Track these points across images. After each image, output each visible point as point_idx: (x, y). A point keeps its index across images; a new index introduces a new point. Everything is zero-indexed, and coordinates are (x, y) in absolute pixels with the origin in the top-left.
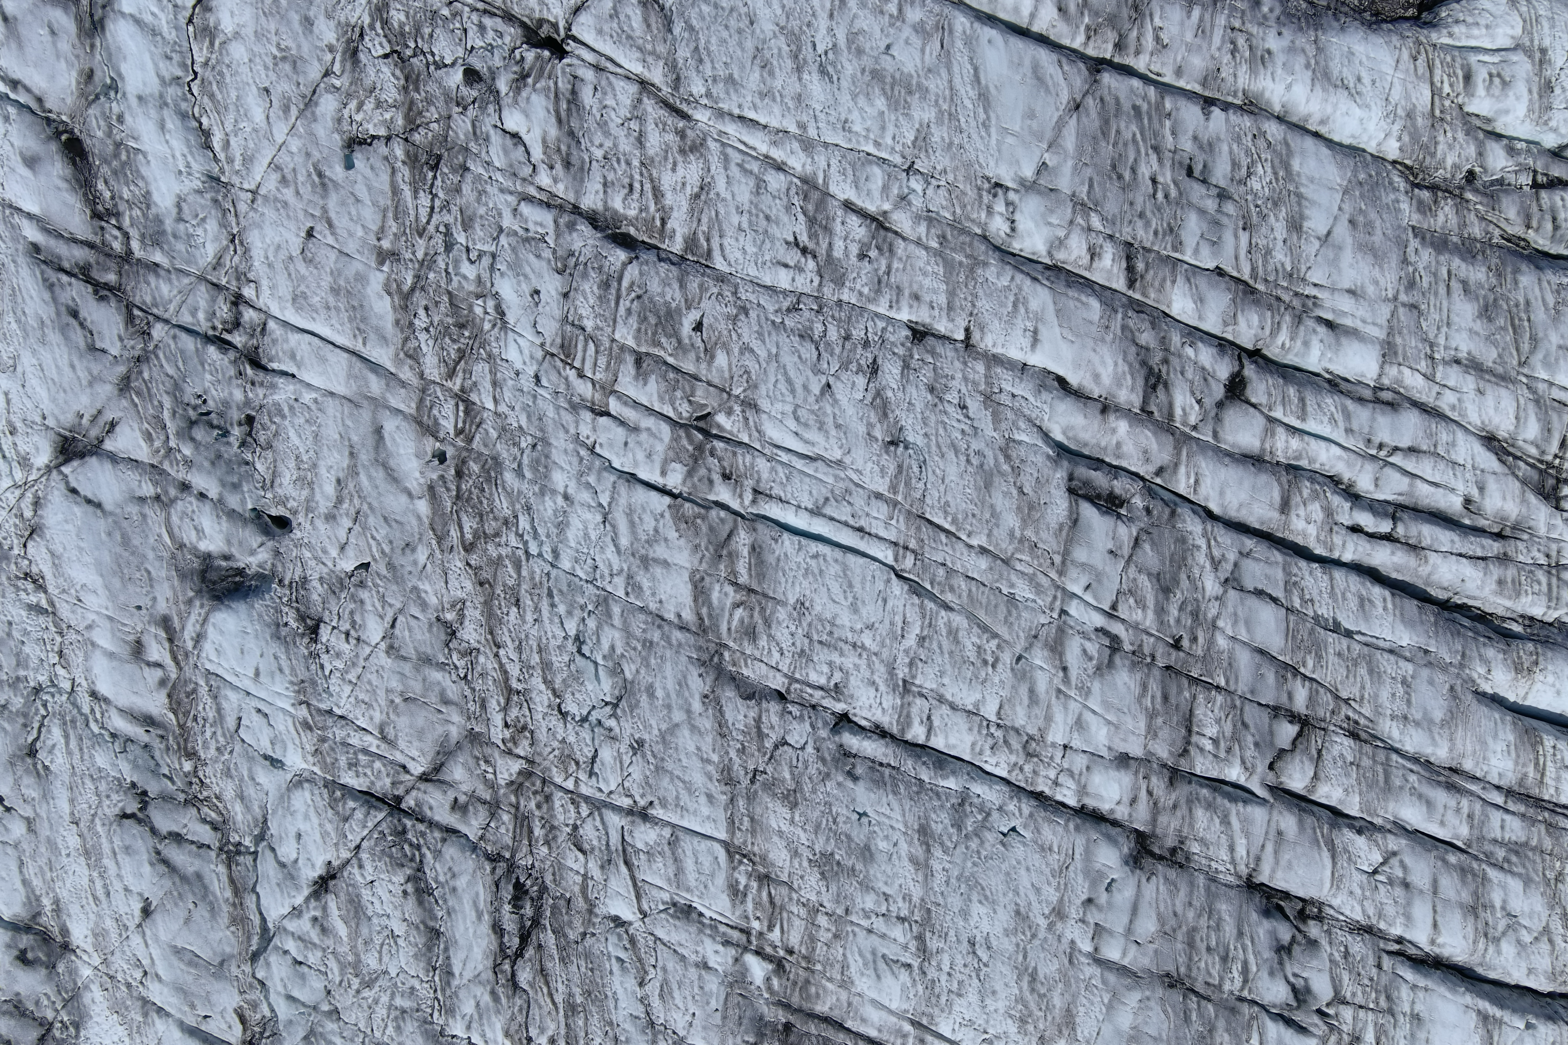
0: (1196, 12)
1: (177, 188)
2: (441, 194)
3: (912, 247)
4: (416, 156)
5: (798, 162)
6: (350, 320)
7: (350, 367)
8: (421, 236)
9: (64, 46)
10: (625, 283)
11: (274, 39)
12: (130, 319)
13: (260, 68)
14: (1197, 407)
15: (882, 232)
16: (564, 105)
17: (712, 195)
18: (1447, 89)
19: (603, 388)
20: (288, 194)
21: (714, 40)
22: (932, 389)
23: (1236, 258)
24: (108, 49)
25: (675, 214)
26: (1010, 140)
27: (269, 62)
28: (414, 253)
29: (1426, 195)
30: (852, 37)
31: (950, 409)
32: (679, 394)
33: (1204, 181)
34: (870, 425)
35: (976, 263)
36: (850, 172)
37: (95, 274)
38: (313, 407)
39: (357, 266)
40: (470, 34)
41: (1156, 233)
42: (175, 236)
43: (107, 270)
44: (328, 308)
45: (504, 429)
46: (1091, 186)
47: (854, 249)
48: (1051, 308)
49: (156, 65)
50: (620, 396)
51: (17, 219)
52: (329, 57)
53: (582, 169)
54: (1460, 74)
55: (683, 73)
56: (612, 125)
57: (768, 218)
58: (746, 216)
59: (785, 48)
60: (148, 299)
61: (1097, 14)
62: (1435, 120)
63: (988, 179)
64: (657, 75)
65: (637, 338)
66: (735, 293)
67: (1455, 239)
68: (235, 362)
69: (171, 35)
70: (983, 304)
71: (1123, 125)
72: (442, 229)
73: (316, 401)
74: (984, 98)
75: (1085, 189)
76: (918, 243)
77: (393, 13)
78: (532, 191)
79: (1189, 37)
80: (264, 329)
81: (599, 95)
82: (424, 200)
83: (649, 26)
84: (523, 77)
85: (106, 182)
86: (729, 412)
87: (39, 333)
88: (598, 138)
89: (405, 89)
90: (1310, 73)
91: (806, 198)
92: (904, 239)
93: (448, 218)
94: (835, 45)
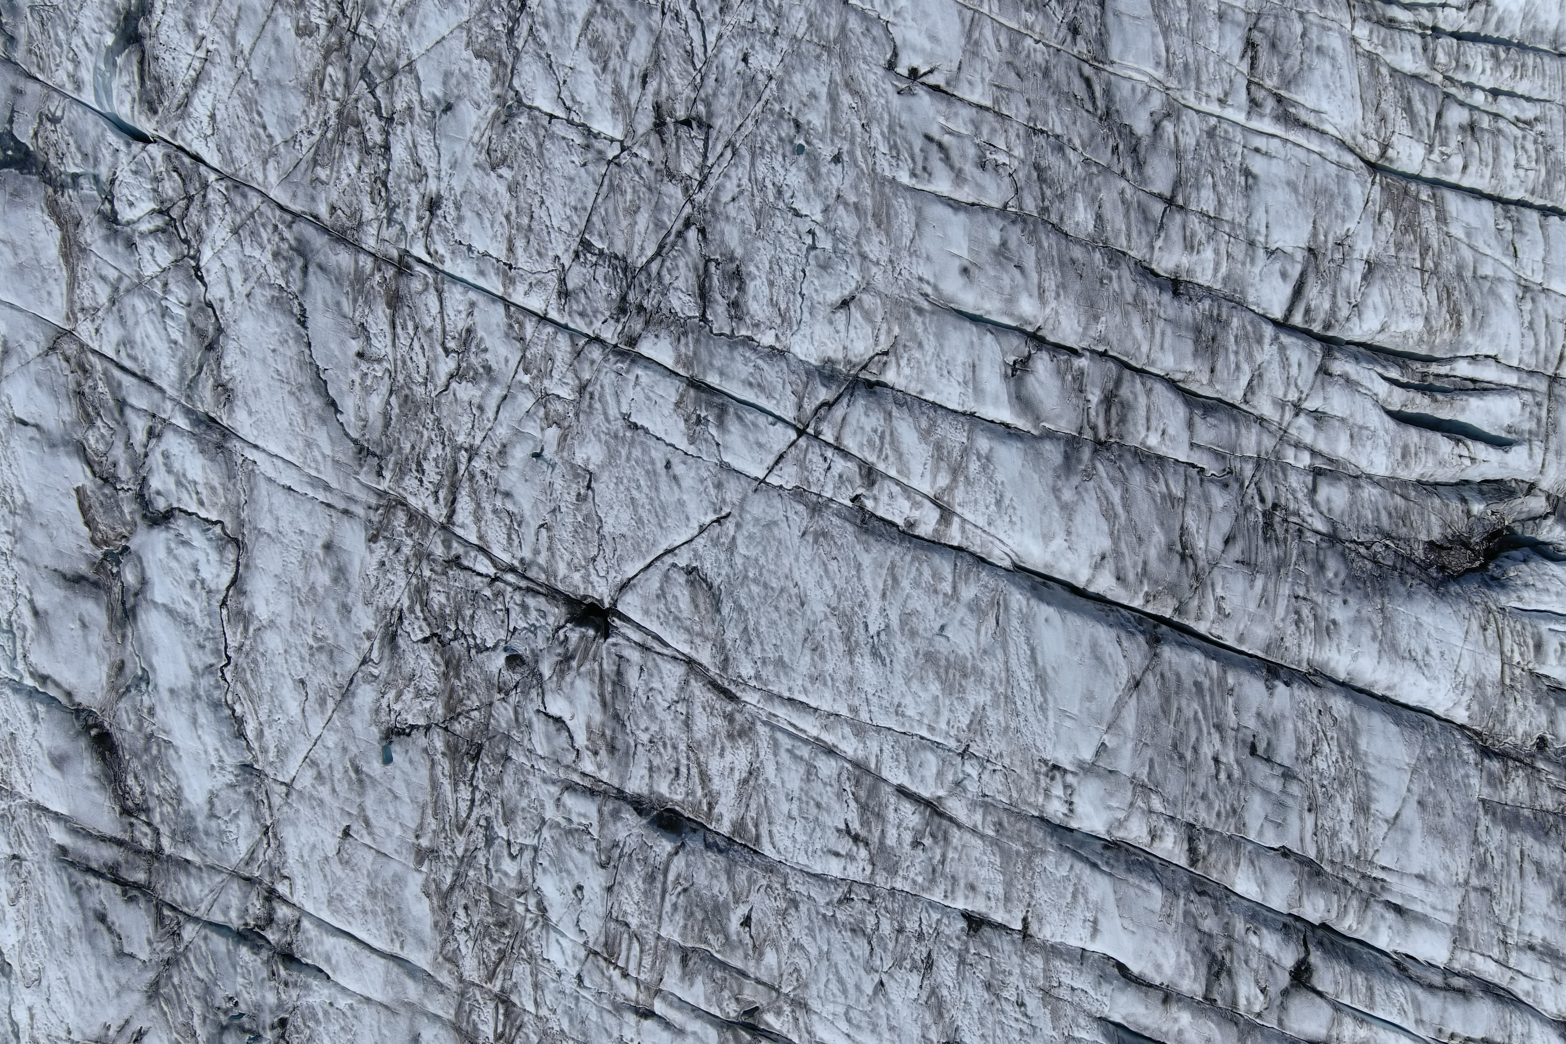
0: (1259, 583)
1: (209, 784)
2: (482, 787)
3: (967, 836)
4: (456, 747)
5: (849, 746)
6: (388, 923)
7: (387, 972)
8: (460, 831)
9: (95, 640)
10: (671, 877)
11: (311, 629)
12: (160, 920)
13: (296, 659)
14: (1261, 997)
15: (936, 819)
16: (609, 688)
17: (761, 781)
18: (1517, 658)
19: (647, 988)
20: (324, 792)
21: (763, 621)
22: (988, 986)
23: (1302, 840)
24: (139, 639)
25: (722, 800)
26: (1068, 723)
27: (305, 652)
28: (453, 850)
29: (1495, 766)
30: (906, 617)
31: (1008, 1008)
32: (726, 994)
33: (1268, 760)
34: (925, 1027)
35: (1035, 851)
36: (903, 757)
37: (124, 874)
38: (349, 1013)
39: (395, 867)
40: (513, 615)
41: (1219, 815)
42: (207, 833)
43: (135, 868)
44: (365, 912)
45: (545, 1033)
46: (1151, 767)
47: (908, 837)
48: (1111, 898)
49: (188, 656)
50: (666, 997)
51: (44, 822)
52: (367, 644)
53: (627, 753)
54: (1531, 643)
55: (732, 654)
56: (658, 709)
57: (818, 805)
58: (796, 803)
59: (837, 631)
60: (179, 898)
61: (1156, 583)
62: (1506, 688)
63: (1045, 762)
64: (705, 656)
65: (683, 935)
66: (784, 885)
67: (1527, 812)
68: (267, 962)
69: (203, 622)
70: (1041, 895)
71: (1184, 703)
72: (483, 822)
73: (351, 1007)
74: (1041, 680)
75: (1146, 770)
76: (974, 831)
77: (433, 594)
78: (576, 778)
79: (1252, 607)
80: (298, 926)
81: (645, 676)
82: (465, 792)
83: (696, 606)
84: (567, 658)
85: (136, 777)
86: (779, 1013)
87: (65, 944)
88: (644, 722)
89: (446, 675)
90: (1376, 645)
91: (858, 783)
92: (959, 826)
93: (489, 812)
94: (887, 626)
